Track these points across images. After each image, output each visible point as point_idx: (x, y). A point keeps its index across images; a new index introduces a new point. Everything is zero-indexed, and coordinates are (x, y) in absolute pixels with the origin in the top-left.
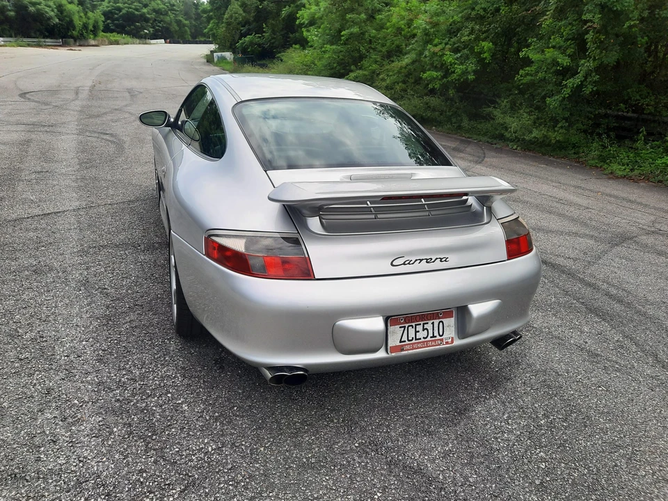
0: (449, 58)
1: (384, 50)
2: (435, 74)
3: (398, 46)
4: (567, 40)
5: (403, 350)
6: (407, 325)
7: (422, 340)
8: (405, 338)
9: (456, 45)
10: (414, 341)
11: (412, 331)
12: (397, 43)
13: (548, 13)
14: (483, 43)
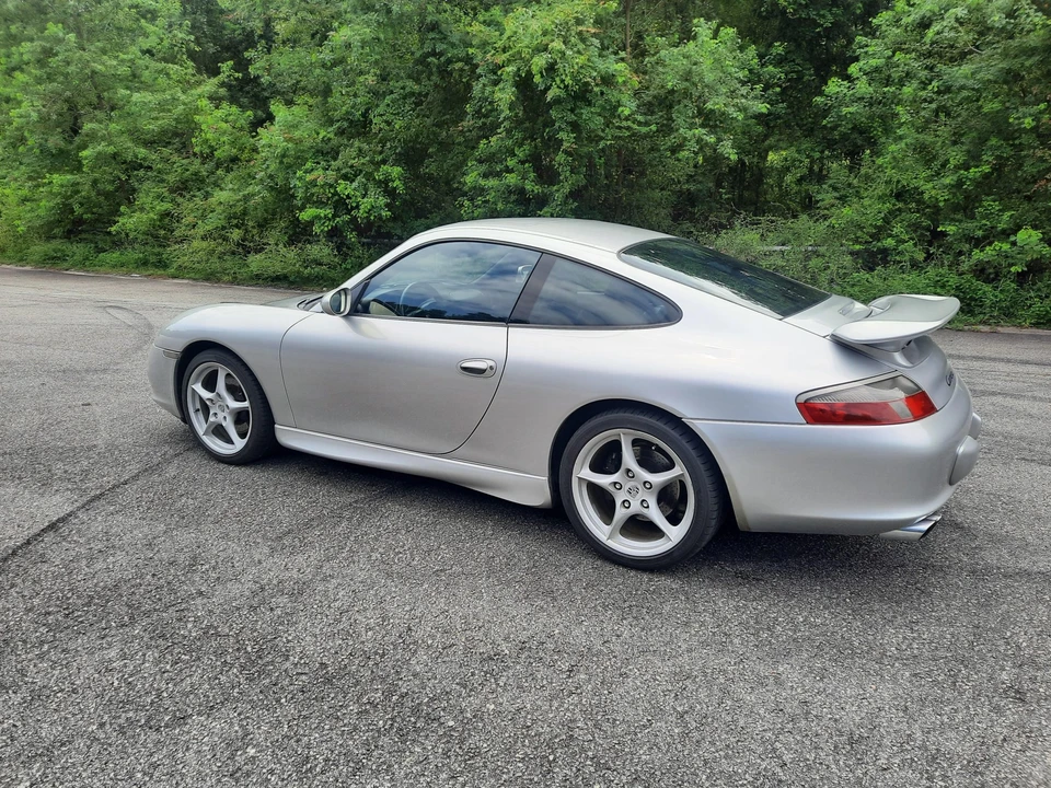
0: (345, 188)
1: (171, 178)
2: (322, 212)
3: (196, 174)
4: (523, 163)
9: (344, 171)
12: (192, 169)
13: (499, 131)
14: (384, 168)
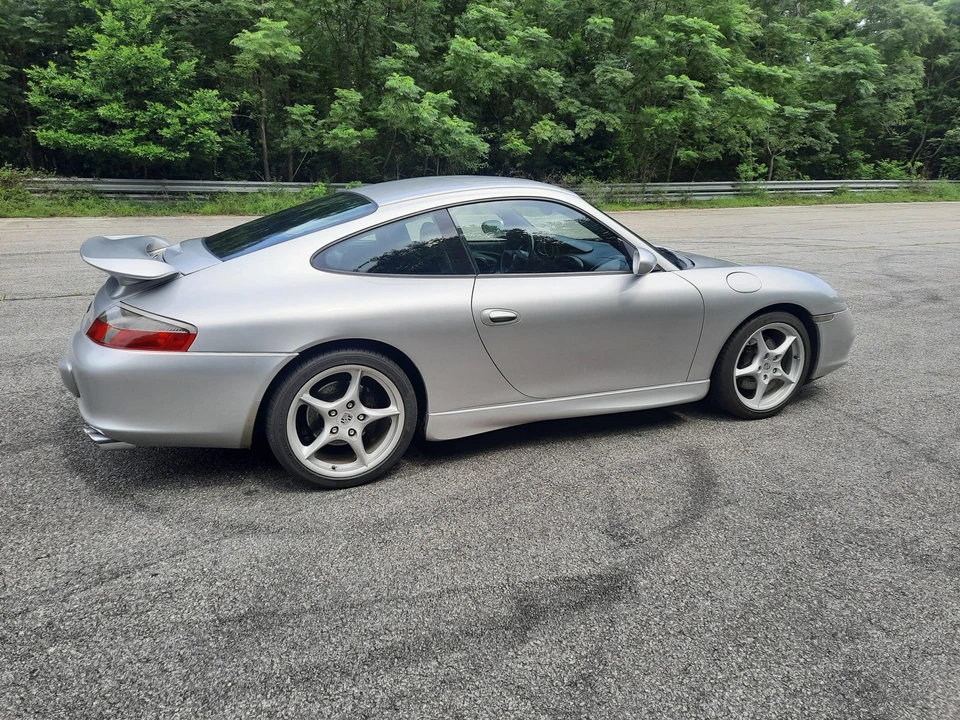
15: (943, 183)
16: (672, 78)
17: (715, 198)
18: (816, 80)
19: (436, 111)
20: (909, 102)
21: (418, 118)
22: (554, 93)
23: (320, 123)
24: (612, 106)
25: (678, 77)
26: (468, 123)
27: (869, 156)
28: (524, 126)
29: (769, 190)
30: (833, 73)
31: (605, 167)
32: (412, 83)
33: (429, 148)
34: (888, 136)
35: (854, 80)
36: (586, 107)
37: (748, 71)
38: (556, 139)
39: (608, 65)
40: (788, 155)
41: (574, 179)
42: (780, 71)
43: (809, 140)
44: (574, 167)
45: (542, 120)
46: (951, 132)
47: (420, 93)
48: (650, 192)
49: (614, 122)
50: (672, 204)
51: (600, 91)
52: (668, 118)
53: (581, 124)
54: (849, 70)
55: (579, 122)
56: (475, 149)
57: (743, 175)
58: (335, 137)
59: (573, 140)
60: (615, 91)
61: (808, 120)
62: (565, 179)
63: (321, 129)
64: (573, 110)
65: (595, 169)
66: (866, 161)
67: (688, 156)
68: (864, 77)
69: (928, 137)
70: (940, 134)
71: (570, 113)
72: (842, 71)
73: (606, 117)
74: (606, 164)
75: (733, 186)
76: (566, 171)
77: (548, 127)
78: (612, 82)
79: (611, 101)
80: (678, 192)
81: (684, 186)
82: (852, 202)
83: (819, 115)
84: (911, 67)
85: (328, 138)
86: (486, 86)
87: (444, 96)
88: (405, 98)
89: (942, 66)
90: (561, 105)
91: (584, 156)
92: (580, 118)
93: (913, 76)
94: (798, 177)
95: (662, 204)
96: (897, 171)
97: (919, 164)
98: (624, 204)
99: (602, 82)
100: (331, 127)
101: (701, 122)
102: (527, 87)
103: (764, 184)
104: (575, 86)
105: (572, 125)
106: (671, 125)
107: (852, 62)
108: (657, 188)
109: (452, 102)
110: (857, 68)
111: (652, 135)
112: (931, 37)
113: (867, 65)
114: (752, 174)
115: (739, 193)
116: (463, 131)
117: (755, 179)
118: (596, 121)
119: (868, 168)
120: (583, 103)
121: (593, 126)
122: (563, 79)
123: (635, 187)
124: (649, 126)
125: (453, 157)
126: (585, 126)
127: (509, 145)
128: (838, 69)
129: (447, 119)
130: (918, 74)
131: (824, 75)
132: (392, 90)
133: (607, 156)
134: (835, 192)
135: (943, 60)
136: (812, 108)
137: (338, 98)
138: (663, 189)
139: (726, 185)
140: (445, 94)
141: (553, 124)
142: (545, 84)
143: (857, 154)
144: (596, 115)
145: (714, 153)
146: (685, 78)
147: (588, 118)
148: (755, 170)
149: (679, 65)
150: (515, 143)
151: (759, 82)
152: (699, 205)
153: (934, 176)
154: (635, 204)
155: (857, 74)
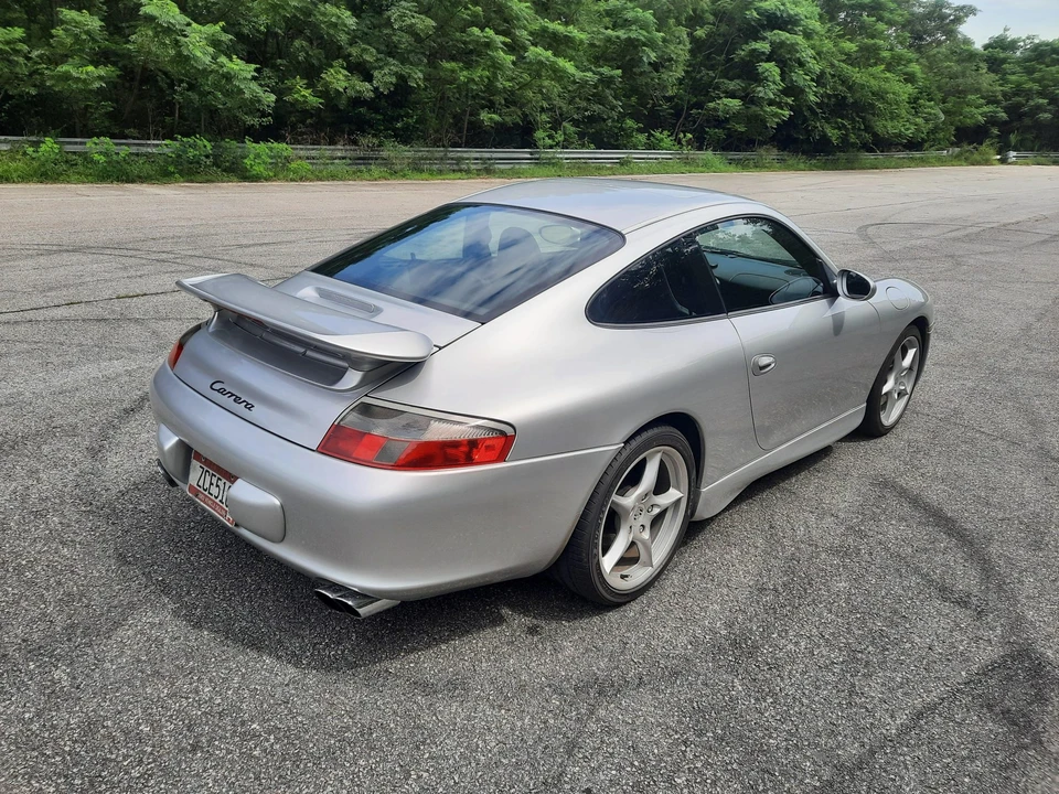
5: (197, 496)
6: (206, 468)
7: (213, 498)
8: (201, 483)
10: (206, 493)
11: (208, 478)
15: (708, 155)
16: (476, 30)
17: (517, 166)
18: (602, 44)
19: (211, 50)
20: (680, 73)
21: (187, 58)
22: (343, 38)
23: (35, 54)
24: (412, 57)
25: (482, 30)
26: (253, 66)
27: (641, 125)
28: (312, 74)
29: (567, 159)
30: (618, 37)
31: (406, 128)
32: (177, 10)
33: (194, 96)
34: (654, 105)
35: (636, 47)
36: (382, 56)
37: (544, 30)
38: (351, 93)
39: (404, 8)
40: (576, 123)
41: (376, 141)
42: (573, 31)
43: (597, 108)
44: (371, 127)
45: (332, 67)
46: (712, 105)
47: (189, 25)
48: (452, 159)
49: (417, 76)
50: (479, 173)
51: (395, 39)
52: (474, 76)
53: (379, 76)
54: (633, 35)
55: (376, 73)
56: (259, 101)
57: (541, 143)
58: (67, 77)
59: (372, 95)
60: (412, 40)
61: (595, 86)
62: (364, 141)
63: (36, 63)
64: (367, 57)
65: (394, 130)
66: (640, 131)
67: (490, 119)
68: (645, 45)
69: (690, 108)
70: (699, 105)
71: (365, 61)
72: (626, 36)
73: (406, 70)
74: (408, 124)
75: (531, 153)
76: (363, 132)
77: (341, 77)
78: (411, 30)
79: (411, 51)
80: (481, 159)
81: (486, 153)
82: (639, 173)
83: (607, 82)
84: (678, 38)
85: (52, 77)
86: (263, 21)
87: (214, 29)
88: (169, 30)
89: (700, 37)
90: (354, 51)
91: (382, 114)
92: (376, 68)
93: (681, 46)
94: (583, 146)
95: (468, 171)
96: (668, 141)
97: (689, 136)
98: (431, 172)
99: (401, 29)
100: (54, 61)
101: (502, 83)
102: (310, 24)
103: (561, 153)
104: (366, 30)
105: (369, 78)
106: (477, 84)
107: (634, 27)
108: (459, 154)
109: (226, 37)
110: (640, 35)
111: (454, 93)
112: (694, 10)
113: (648, 32)
114: (550, 142)
115: (538, 162)
116: (249, 77)
117: (551, 147)
118: (396, 74)
119: (642, 138)
120: (379, 52)
121: (394, 80)
122: (355, 19)
123: (439, 152)
124: (451, 83)
125: (229, 110)
126: (384, 78)
127: (296, 96)
128: (622, 34)
129: (223, 59)
130: (685, 45)
131: (609, 40)
132: (150, 19)
133: (408, 115)
134: (623, 163)
135: (700, 33)
136: (601, 74)
137: (62, 22)
138: (465, 155)
139: (525, 153)
140: (218, 28)
141: (346, 73)
142: (335, 25)
143: (630, 123)
144: (394, 66)
145: (512, 117)
146: (490, 32)
147: (386, 71)
148: (550, 137)
149: (475, 15)
150: (303, 93)
151: (557, 43)
152: (502, 174)
153: (700, 148)
154: (440, 172)
155: (638, 40)
